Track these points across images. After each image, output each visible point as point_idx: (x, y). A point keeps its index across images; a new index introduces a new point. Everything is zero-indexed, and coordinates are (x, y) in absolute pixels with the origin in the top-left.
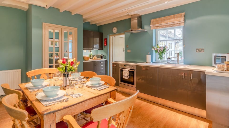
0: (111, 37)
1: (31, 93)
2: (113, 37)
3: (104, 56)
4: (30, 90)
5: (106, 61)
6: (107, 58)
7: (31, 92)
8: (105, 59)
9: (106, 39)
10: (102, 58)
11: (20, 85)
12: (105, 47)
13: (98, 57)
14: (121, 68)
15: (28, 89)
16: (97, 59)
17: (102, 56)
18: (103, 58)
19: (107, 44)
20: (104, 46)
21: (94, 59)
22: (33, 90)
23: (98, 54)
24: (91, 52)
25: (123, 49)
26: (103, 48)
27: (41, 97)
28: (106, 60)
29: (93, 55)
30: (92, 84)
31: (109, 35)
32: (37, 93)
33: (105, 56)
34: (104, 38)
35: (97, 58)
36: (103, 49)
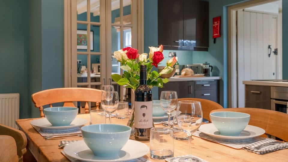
0: (233, 12)
1: (48, 142)
2: (240, 11)
3: (212, 67)
4: (44, 135)
5: (219, 83)
6: (221, 74)
7: (45, 138)
8: (214, 75)
9: (219, 19)
10: (206, 72)
11: (18, 123)
12: (215, 42)
13: (196, 69)
14: (276, 100)
15: (38, 132)
16: (192, 76)
17: (207, 67)
18: (211, 73)
19: (220, 35)
20: (211, 40)
21: (185, 75)
22: (51, 135)
23: (195, 64)
24: (175, 55)
25: (269, 47)
26: (208, 46)
27: (79, 154)
28: (218, 78)
29: (180, 66)
30: (219, 133)
31: (227, 7)
32: (63, 142)
33: (216, 68)
34: (211, 17)
35: (193, 73)
36: (209, 48)
